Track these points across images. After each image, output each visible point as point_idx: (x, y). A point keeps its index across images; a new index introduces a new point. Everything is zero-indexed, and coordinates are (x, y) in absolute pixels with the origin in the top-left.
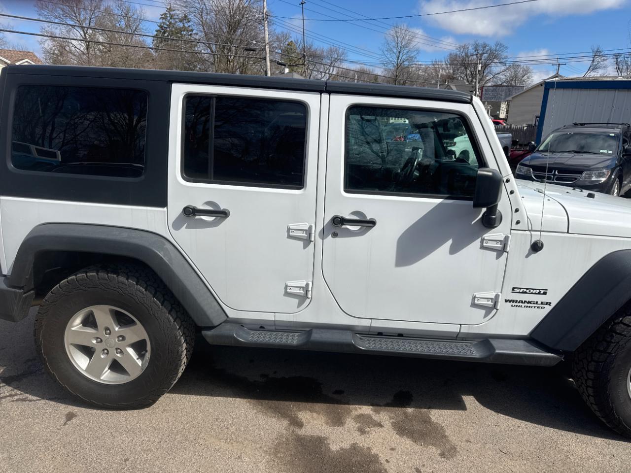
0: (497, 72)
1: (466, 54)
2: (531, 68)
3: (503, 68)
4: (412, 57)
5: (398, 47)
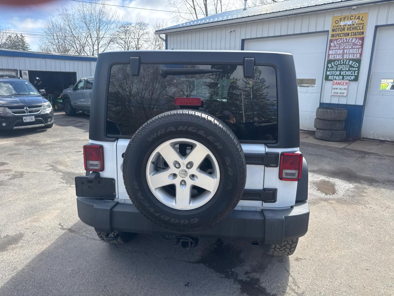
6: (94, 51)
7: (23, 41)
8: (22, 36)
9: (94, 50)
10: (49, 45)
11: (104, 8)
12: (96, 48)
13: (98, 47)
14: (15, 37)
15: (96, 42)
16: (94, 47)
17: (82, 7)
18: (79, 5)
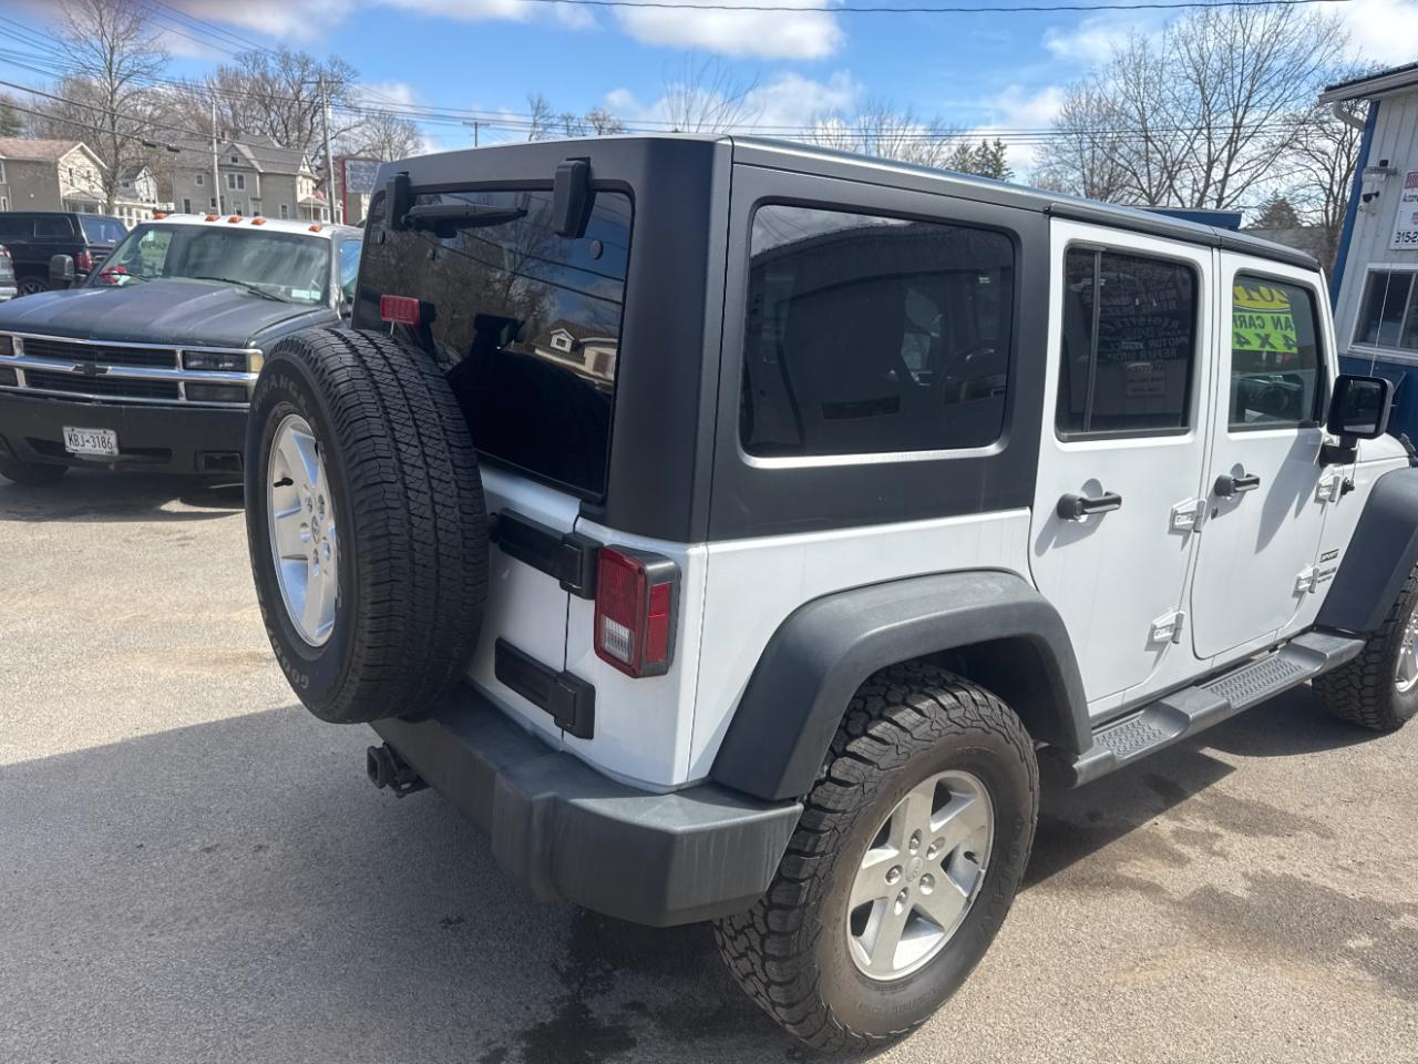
0: (343, 127)
1: (263, 75)
2: (420, 126)
3: (355, 119)
4: (152, 66)
5: (104, 34)
6: (1207, 186)
7: (998, 160)
8: (998, 144)
9: (1211, 181)
10: (1059, 170)
11: (1284, 19)
12: (1218, 174)
13: (1227, 170)
14: (979, 150)
15: (1225, 155)
16: (1214, 171)
17: (1199, 27)
18: (1192, 19)
